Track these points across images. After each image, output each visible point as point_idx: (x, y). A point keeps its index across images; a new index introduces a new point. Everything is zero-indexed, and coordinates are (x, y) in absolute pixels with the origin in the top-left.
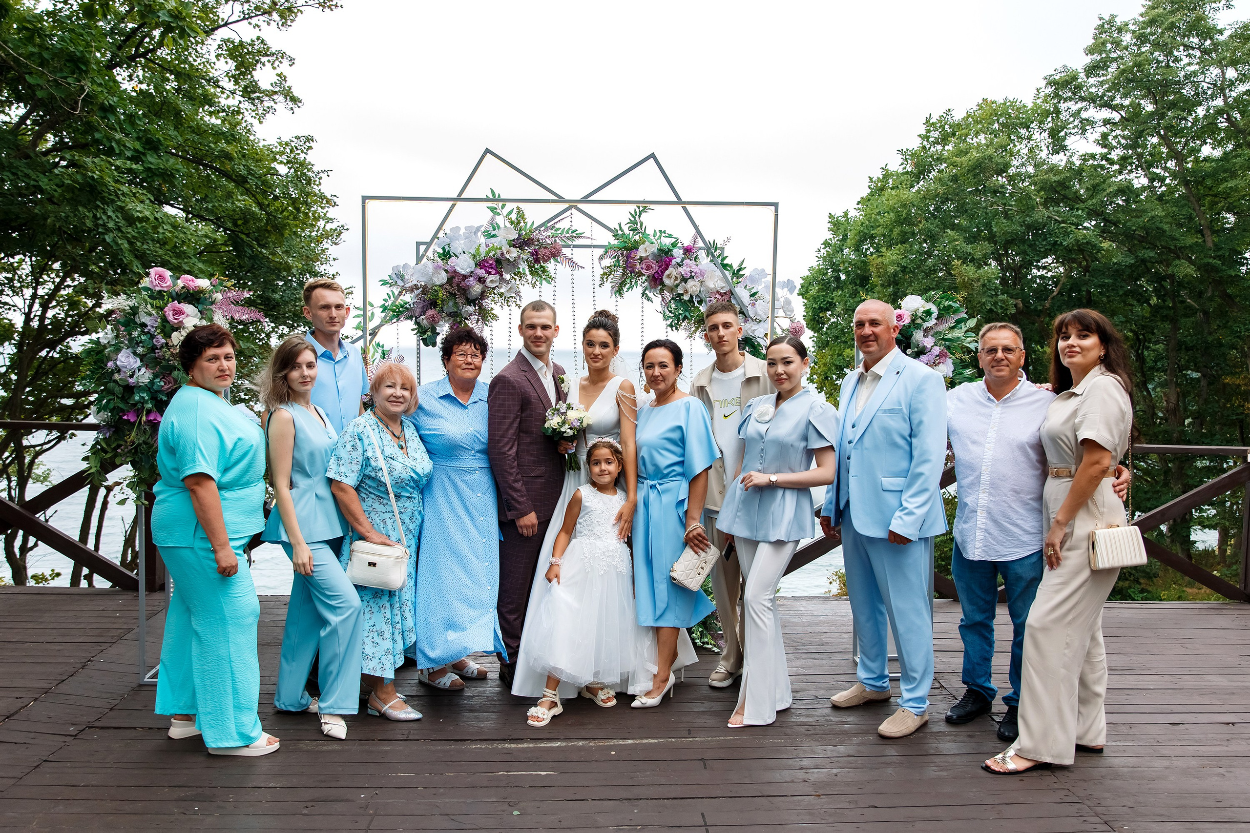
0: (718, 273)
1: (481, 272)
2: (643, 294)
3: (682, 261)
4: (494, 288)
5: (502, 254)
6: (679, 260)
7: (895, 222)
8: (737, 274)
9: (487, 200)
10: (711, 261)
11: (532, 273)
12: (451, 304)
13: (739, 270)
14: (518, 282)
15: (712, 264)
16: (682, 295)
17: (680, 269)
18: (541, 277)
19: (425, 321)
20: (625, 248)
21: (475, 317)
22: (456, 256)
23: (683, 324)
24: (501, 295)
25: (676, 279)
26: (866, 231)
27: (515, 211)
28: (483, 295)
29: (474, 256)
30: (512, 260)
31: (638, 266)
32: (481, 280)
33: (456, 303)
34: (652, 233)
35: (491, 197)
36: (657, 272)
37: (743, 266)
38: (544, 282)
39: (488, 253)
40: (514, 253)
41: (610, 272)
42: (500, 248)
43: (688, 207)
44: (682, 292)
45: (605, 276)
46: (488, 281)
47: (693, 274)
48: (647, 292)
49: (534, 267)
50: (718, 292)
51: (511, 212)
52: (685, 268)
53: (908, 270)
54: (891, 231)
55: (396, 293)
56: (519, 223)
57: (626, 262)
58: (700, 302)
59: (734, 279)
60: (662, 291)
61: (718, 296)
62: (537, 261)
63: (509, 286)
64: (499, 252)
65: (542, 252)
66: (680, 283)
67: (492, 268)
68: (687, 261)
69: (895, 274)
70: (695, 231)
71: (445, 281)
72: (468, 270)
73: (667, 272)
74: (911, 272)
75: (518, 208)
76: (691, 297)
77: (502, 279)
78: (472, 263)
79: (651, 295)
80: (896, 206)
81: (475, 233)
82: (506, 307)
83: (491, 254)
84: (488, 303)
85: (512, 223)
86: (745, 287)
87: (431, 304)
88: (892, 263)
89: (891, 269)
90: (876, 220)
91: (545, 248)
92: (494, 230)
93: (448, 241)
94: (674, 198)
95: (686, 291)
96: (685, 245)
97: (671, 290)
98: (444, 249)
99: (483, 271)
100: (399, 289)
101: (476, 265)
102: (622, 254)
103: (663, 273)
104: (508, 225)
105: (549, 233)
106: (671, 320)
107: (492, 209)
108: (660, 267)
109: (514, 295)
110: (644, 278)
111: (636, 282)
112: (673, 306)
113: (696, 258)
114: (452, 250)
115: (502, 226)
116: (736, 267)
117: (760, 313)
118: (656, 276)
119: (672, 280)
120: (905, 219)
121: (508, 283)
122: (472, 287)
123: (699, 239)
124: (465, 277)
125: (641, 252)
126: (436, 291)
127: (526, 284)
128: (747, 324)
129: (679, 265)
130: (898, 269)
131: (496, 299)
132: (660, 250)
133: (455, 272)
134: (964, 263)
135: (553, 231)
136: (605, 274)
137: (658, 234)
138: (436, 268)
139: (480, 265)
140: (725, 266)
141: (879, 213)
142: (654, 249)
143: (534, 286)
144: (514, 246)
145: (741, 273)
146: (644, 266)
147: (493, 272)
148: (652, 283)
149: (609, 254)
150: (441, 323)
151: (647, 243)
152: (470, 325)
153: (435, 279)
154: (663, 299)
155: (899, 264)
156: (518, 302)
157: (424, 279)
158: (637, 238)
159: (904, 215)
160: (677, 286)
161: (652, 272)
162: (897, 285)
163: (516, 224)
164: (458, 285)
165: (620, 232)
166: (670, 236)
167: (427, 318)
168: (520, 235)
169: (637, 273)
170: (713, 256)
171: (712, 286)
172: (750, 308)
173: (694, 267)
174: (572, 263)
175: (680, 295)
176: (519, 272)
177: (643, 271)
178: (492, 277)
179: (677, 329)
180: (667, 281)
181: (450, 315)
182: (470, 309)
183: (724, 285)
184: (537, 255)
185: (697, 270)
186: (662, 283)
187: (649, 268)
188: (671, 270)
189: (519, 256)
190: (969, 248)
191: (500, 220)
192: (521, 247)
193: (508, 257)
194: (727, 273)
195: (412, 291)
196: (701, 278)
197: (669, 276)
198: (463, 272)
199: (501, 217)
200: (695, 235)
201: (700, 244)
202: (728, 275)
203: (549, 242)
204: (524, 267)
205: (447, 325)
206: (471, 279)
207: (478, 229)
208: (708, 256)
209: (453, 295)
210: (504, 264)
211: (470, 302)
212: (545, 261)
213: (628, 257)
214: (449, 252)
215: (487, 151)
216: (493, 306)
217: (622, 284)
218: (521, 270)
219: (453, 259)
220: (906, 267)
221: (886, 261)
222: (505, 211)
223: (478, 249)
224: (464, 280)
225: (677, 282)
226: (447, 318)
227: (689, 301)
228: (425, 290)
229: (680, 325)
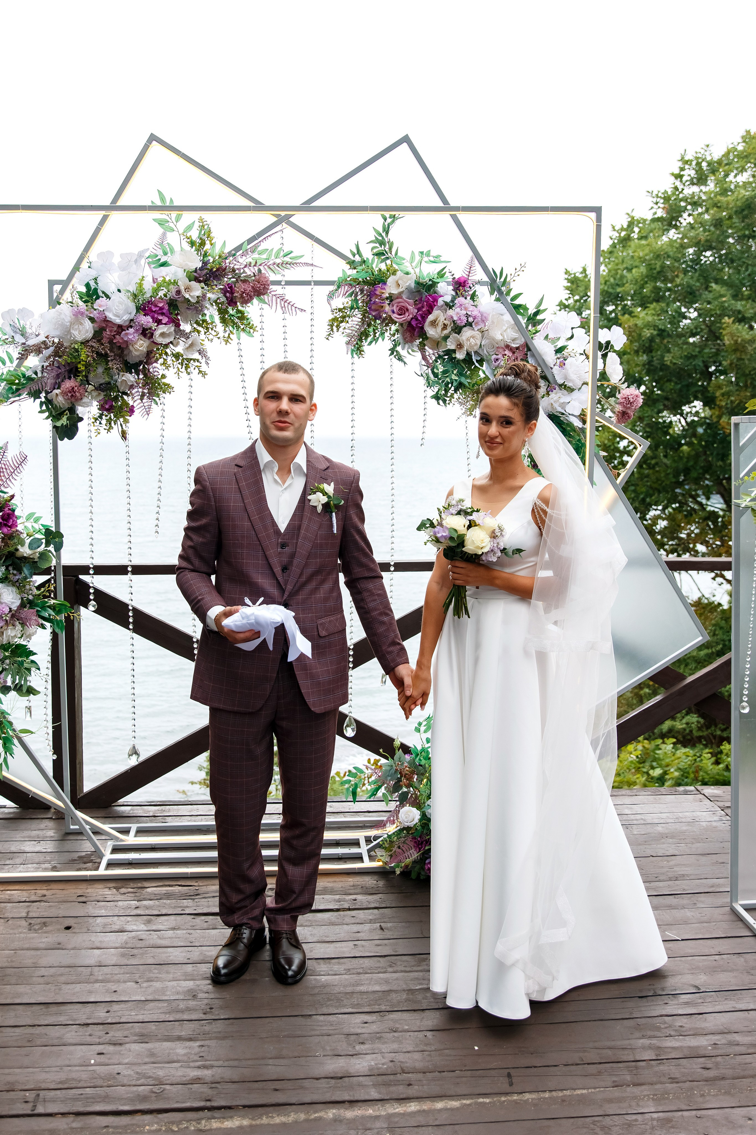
0: (507, 317)
1: (146, 320)
2: (392, 351)
3: (453, 301)
4: (166, 346)
5: (178, 292)
6: (448, 299)
7: (647, 276)
8: (534, 320)
9: (153, 208)
10: (497, 300)
11: (223, 321)
12: (100, 370)
13: (536, 313)
14: (202, 336)
15: (499, 305)
16: (454, 351)
17: (450, 312)
18: (238, 327)
19: (60, 398)
20: (365, 282)
21: (137, 391)
22: (108, 297)
23: (456, 396)
24: (177, 356)
25: (445, 327)
26: (611, 290)
27: (197, 224)
28: (149, 357)
29: (135, 296)
30: (193, 301)
31: (387, 308)
32: (146, 333)
33: (107, 369)
34: (408, 257)
35: (159, 203)
36: (415, 318)
37: (541, 308)
38: (243, 335)
39: (156, 291)
40: (197, 290)
41: (344, 317)
42: (175, 283)
43: (462, 216)
44: (453, 347)
45: (335, 323)
46: (157, 333)
47: (471, 319)
48: (399, 348)
49: (227, 312)
50: (508, 347)
51: (190, 227)
52: (458, 310)
53: (665, 334)
54: (642, 287)
55: (15, 355)
56: (203, 244)
57: (368, 303)
58: (481, 362)
59: (530, 328)
60: (422, 348)
61: (507, 352)
62: (232, 302)
63: (190, 342)
64: (173, 289)
65: (240, 288)
66: (450, 332)
67: (163, 314)
68: (460, 300)
69: (651, 340)
70: (471, 253)
71: (90, 335)
72: (126, 317)
73: (431, 318)
74: (669, 335)
75: (201, 220)
76: (468, 354)
77: (179, 333)
78: (132, 307)
79: (403, 353)
80: (647, 258)
81: (136, 261)
82: (184, 375)
83: (161, 294)
84: (157, 368)
85: (192, 244)
86: (546, 337)
87: (70, 372)
88: (648, 325)
89: (647, 333)
90: (622, 277)
91: (245, 281)
92: (165, 254)
93: (93, 273)
94: (440, 204)
95: (460, 346)
96: (457, 277)
97: (436, 344)
98: (88, 285)
99: (149, 319)
100: (19, 349)
101: (138, 309)
102: (362, 291)
103: (424, 317)
104: (187, 247)
105: (249, 259)
106: (436, 390)
107: (161, 223)
108: (419, 310)
109: (196, 356)
110: (394, 328)
111: (382, 334)
112: (441, 369)
113: (473, 297)
114: (102, 286)
115: (177, 248)
116: (532, 311)
117: (573, 376)
118: (414, 323)
119: (439, 329)
120: (659, 273)
121: (187, 336)
122: (134, 343)
123: (477, 266)
124: (121, 328)
125: (391, 288)
126: (77, 351)
127: (215, 339)
128: (552, 395)
129: (449, 306)
130: (655, 333)
131: (169, 362)
132: (418, 283)
133: (106, 320)
134: (734, 322)
135: (256, 256)
136: (334, 319)
137: (417, 258)
138: (78, 314)
139: (144, 310)
140: (517, 307)
141: (627, 268)
142: (410, 282)
143: (227, 342)
144: (197, 280)
145: (539, 317)
146: (395, 309)
147: (165, 320)
148: (408, 335)
149: (342, 291)
150: (85, 400)
151: (399, 273)
152: (131, 403)
153: (75, 333)
154: (424, 358)
155: (655, 327)
156: (204, 368)
157: (57, 333)
158: (383, 266)
159: (658, 269)
160: (446, 338)
161: (407, 317)
162: (651, 352)
163: (198, 245)
164: (111, 342)
165: (357, 258)
166: (436, 260)
167: (64, 394)
168: (205, 263)
169: (385, 319)
170: (500, 292)
171: (499, 337)
172: (556, 370)
173: (471, 308)
174: (285, 304)
175: (450, 352)
176: (204, 321)
177: (395, 316)
178: (163, 328)
179: (444, 401)
180: (431, 332)
181: (99, 388)
182: (130, 378)
183: (516, 335)
184: (232, 292)
185: (475, 313)
186: (423, 334)
187: (402, 311)
188: (436, 313)
189: (204, 296)
190: (739, 305)
191: (173, 239)
192: (206, 282)
193: (187, 296)
194: (520, 317)
195: (38, 350)
196: (481, 325)
197: (434, 323)
198: (118, 321)
199: (176, 234)
200: (472, 260)
201: (479, 275)
202: (523, 321)
203: (249, 273)
204: (212, 313)
205: (95, 403)
206: (131, 330)
207: (140, 255)
208: (492, 293)
209: (103, 357)
210: (182, 307)
211: (130, 367)
212: (246, 301)
213: (371, 294)
214: (96, 290)
215: (153, 138)
216: (166, 372)
217: (363, 335)
218: (207, 318)
219: (103, 301)
220: (663, 331)
221: (639, 323)
222: (182, 226)
223: (140, 285)
224: (119, 333)
225: (446, 332)
226: (95, 394)
227: (464, 360)
228: (59, 350)
229: (452, 396)
